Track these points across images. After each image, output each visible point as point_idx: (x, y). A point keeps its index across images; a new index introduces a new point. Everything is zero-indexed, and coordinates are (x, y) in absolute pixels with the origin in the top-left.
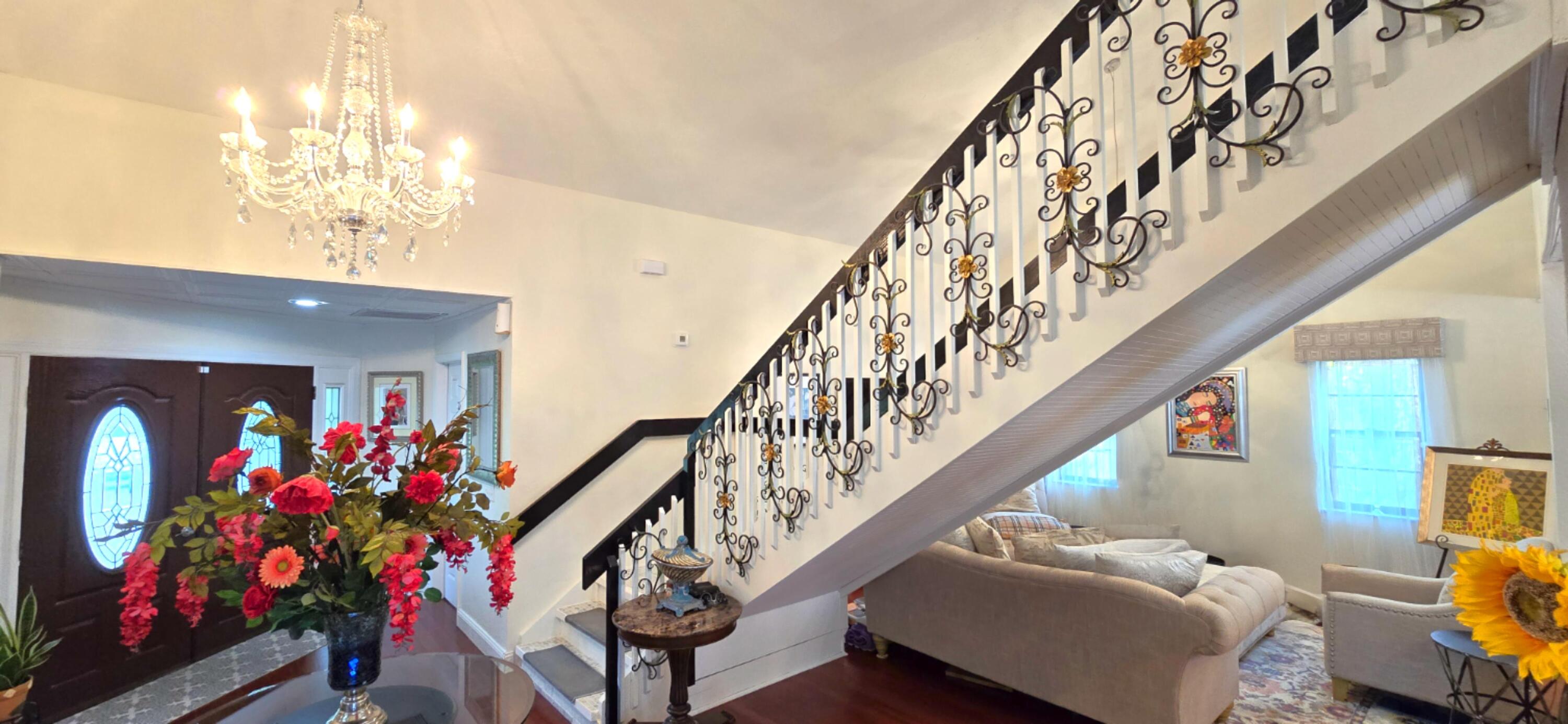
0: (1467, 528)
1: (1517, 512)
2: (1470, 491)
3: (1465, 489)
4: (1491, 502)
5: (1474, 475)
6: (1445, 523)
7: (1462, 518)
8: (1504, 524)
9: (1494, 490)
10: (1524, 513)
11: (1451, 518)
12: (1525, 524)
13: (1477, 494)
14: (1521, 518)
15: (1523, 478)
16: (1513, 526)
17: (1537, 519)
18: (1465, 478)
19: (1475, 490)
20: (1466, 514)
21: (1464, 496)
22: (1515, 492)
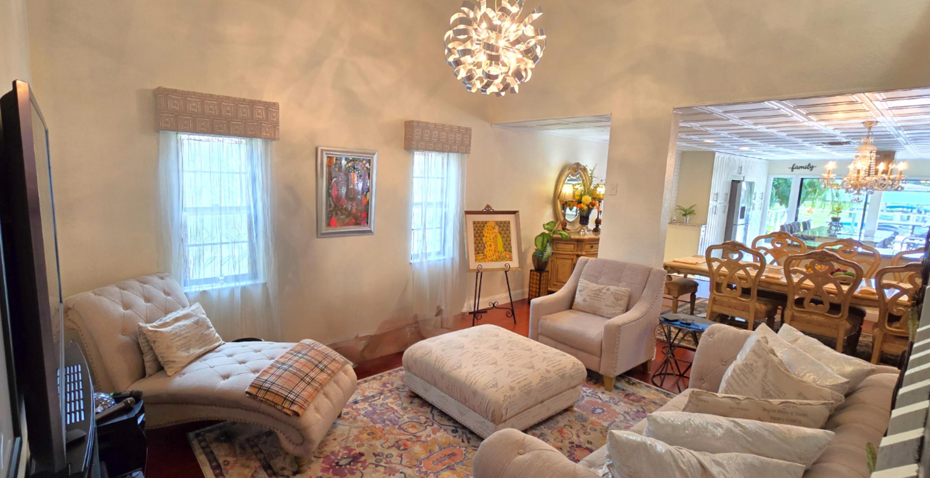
0: (485, 258)
1: (502, 244)
2: (484, 236)
3: (481, 235)
4: (492, 241)
5: (484, 226)
6: (476, 257)
7: (483, 253)
8: (498, 252)
9: (492, 233)
10: (505, 244)
11: (478, 253)
12: (506, 250)
13: (486, 237)
14: (504, 247)
15: (502, 225)
16: (502, 252)
17: (509, 246)
18: (480, 229)
19: (486, 235)
20: (483, 250)
21: (482, 239)
22: (500, 233)
